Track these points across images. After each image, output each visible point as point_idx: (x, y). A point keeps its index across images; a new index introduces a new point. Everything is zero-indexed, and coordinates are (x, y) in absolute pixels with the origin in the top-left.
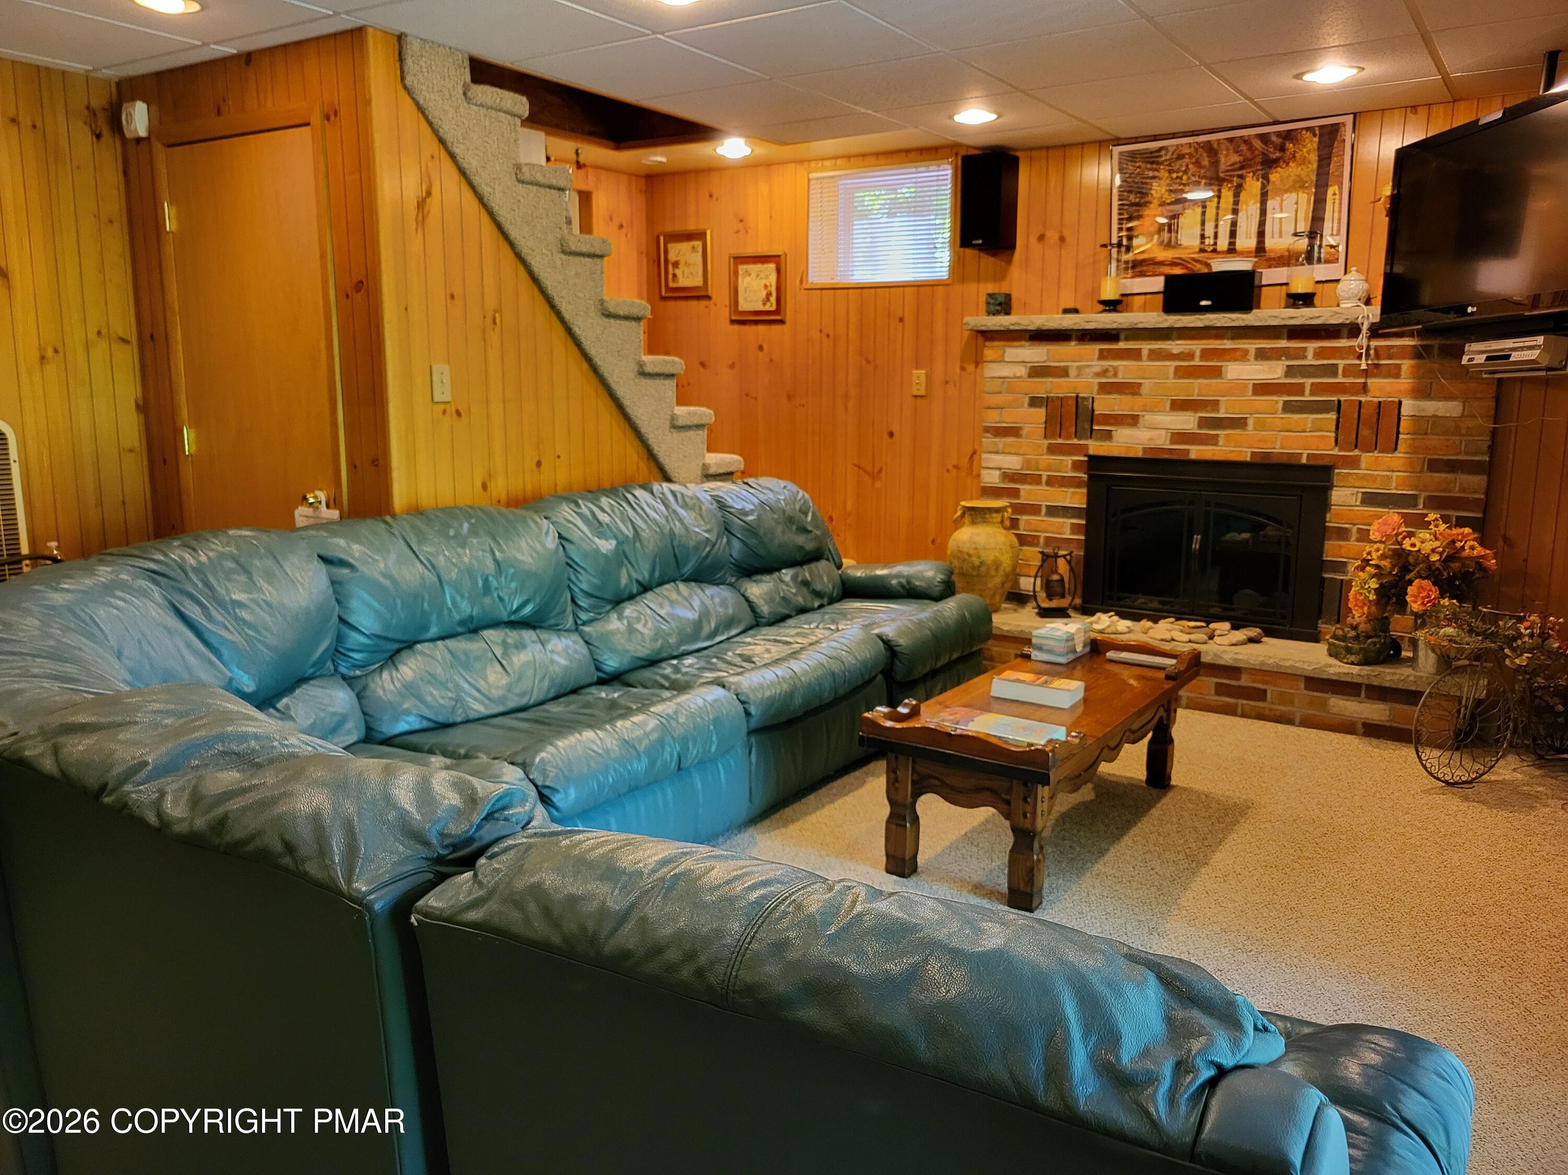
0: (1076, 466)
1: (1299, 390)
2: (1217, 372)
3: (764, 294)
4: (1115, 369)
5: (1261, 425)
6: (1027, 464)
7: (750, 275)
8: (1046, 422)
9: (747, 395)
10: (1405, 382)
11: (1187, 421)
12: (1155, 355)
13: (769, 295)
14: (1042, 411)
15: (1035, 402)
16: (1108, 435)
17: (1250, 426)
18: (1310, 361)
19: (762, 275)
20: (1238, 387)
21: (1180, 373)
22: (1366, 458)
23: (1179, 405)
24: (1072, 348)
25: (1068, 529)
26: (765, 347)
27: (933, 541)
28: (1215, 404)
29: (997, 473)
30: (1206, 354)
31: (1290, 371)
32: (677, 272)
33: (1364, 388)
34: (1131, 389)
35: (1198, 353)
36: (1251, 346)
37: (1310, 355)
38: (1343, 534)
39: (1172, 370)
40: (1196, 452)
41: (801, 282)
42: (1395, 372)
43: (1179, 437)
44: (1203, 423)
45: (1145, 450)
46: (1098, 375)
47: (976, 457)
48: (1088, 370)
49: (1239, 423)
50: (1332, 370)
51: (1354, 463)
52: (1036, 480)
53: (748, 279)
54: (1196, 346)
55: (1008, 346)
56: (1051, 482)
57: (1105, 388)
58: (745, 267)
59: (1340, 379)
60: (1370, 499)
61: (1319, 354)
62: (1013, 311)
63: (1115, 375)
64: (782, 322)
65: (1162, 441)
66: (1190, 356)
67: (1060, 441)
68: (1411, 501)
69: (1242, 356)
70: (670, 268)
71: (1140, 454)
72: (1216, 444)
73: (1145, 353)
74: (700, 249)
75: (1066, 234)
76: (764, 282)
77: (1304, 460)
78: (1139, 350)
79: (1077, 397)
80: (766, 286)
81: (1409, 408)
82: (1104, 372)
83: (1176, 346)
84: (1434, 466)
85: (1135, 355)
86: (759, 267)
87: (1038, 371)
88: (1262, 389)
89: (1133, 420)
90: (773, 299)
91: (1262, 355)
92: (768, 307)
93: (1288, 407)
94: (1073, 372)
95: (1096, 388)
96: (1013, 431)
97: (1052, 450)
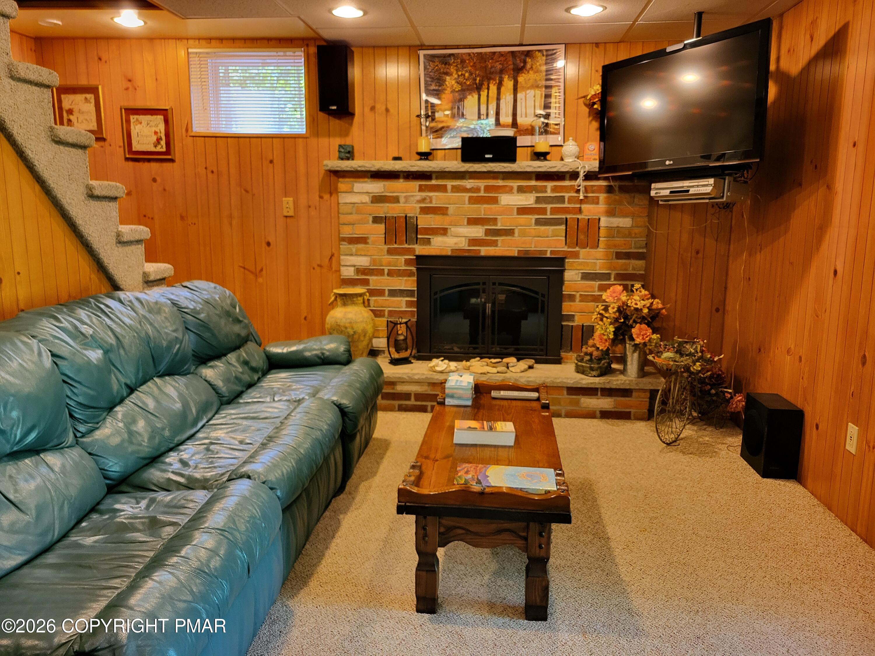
0: (408, 262)
1: (543, 211)
2: (495, 201)
3: (154, 138)
4: (430, 198)
5: (523, 234)
6: (373, 262)
7: (141, 123)
8: (385, 234)
9: (145, 216)
10: (602, 207)
11: (478, 232)
12: (456, 189)
13: (159, 140)
14: (382, 227)
15: (376, 220)
16: (428, 242)
17: (516, 234)
18: (549, 194)
19: (151, 123)
20: (508, 209)
21: (473, 201)
22: (583, 252)
23: (473, 222)
24: (400, 184)
25: (404, 304)
26: (159, 179)
27: (305, 318)
28: (495, 221)
29: (353, 268)
30: (488, 189)
31: (538, 200)
32: (71, 117)
33: (580, 211)
34: (441, 211)
35: (482, 188)
36: (515, 184)
37: (549, 190)
38: (572, 298)
39: (467, 199)
40: (485, 251)
41: (187, 130)
42: (596, 201)
43: (473, 241)
44: (488, 232)
45: (452, 250)
46: (419, 202)
47: (334, 259)
48: (412, 199)
49: (509, 232)
50: (561, 200)
51: (576, 255)
52: (380, 272)
53: (138, 127)
54: (481, 184)
55: (356, 182)
56: (391, 273)
57: (425, 211)
58: (136, 117)
59: (566, 205)
60: (586, 276)
61: (555, 189)
62: (355, 158)
63: (431, 202)
64: (172, 161)
65: (463, 244)
66: (478, 190)
67: (396, 246)
68: (606, 276)
69: (509, 190)
70: (65, 114)
71: (449, 254)
72: (497, 246)
73: (449, 188)
74: (93, 101)
75: (389, 107)
76: (154, 129)
77: (548, 255)
78: (446, 186)
79: (406, 216)
80: (156, 133)
81: (604, 221)
82: (423, 200)
83: (469, 183)
84: (619, 256)
85: (443, 189)
86: (149, 117)
87: (377, 199)
88: (523, 211)
89: (444, 232)
90: (163, 143)
91: (521, 190)
92: (158, 149)
93: (538, 222)
94: (402, 200)
95: (418, 210)
96: (363, 240)
97: (390, 252)
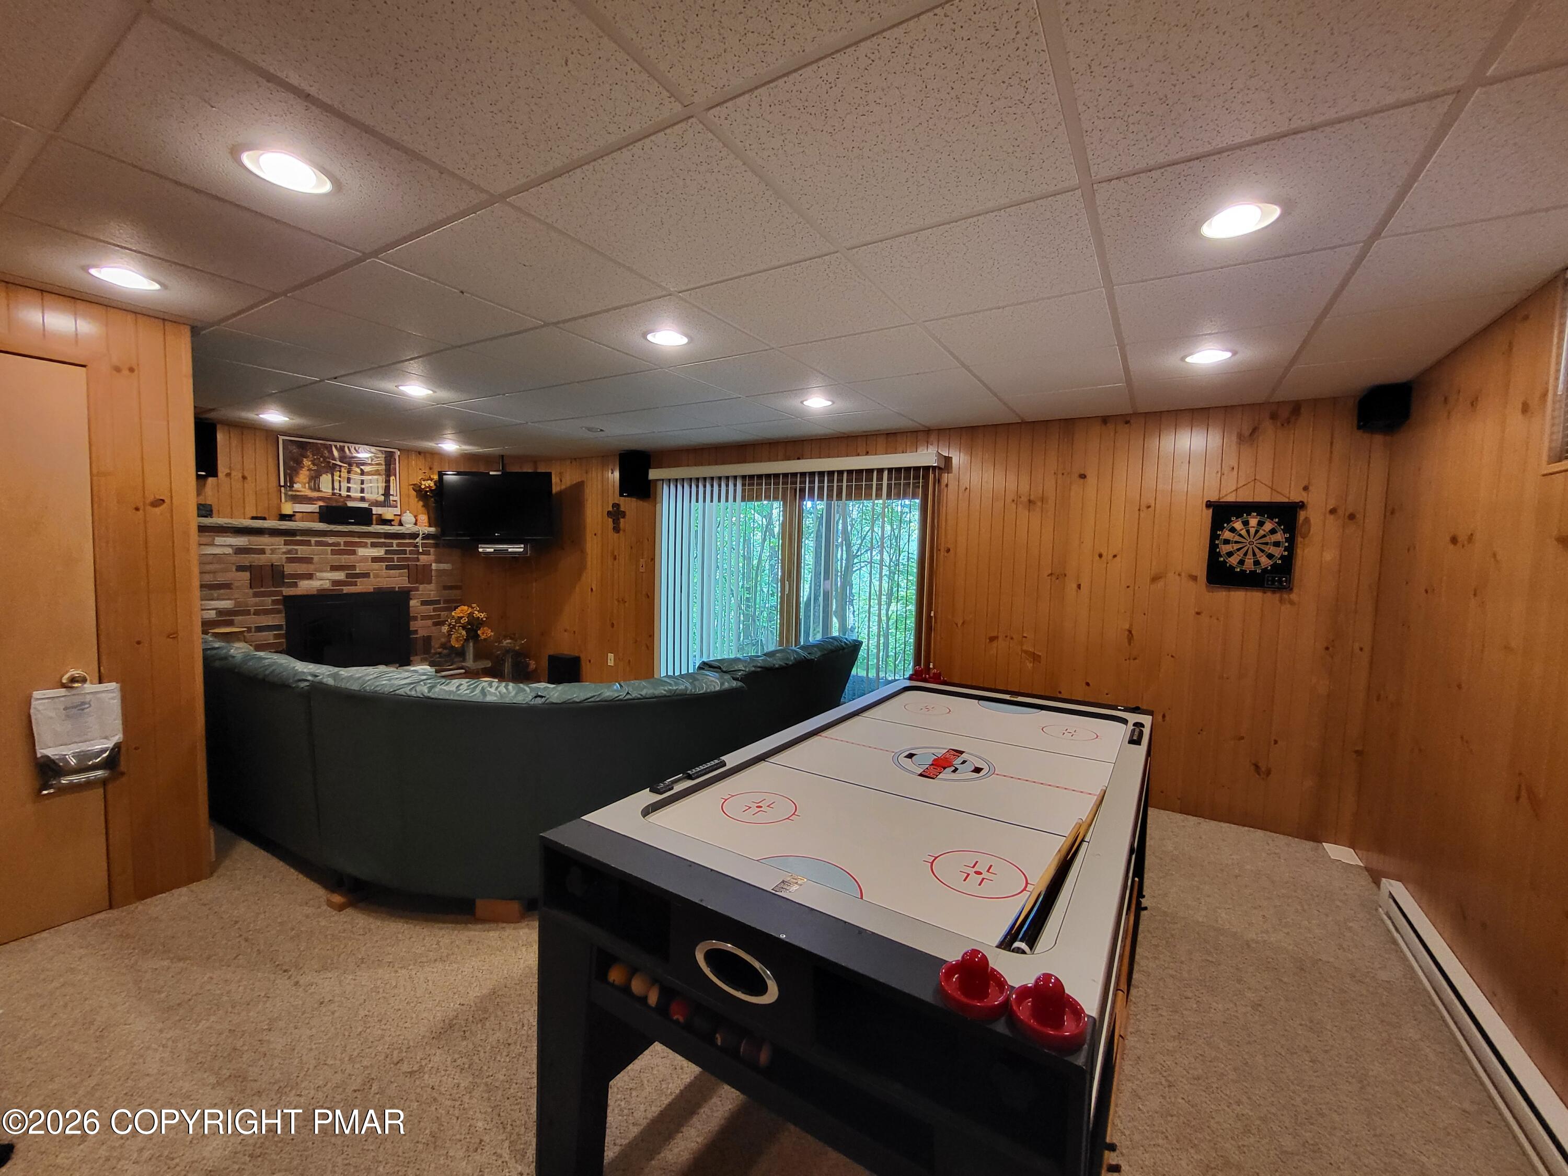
0: (274, 602)
1: (392, 560)
2: (354, 553)
4: (296, 550)
5: (376, 576)
6: (237, 604)
8: (251, 580)
10: (432, 557)
11: (340, 576)
12: (318, 544)
14: (247, 574)
15: (240, 568)
16: (295, 585)
17: (372, 576)
18: (395, 548)
20: (364, 559)
21: (334, 552)
22: (421, 587)
23: (334, 568)
24: (265, 540)
25: (272, 637)
28: (354, 567)
29: (215, 611)
30: (346, 543)
31: (387, 552)
33: (418, 560)
34: (308, 560)
35: (342, 543)
36: (369, 541)
37: (395, 546)
38: (415, 618)
39: (329, 552)
40: (346, 589)
42: (428, 553)
43: (335, 583)
44: (348, 576)
45: (318, 590)
46: (284, 553)
48: (278, 551)
49: (366, 575)
50: (404, 552)
51: (417, 589)
52: (248, 613)
54: (341, 540)
55: (218, 536)
56: (257, 613)
57: (291, 560)
59: (396, 556)
60: (424, 603)
61: (398, 545)
62: (214, 515)
63: (297, 553)
65: (327, 585)
66: (338, 544)
67: (263, 590)
68: (438, 602)
69: (365, 545)
71: (315, 593)
72: (356, 585)
73: (313, 542)
75: (246, 474)
77: (397, 589)
78: (310, 541)
79: (272, 565)
81: (434, 566)
82: (289, 552)
83: (330, 540)
84: (446, 588)
85: (308, 543)
87: (239, 551)
88: (375, 560)
89: (310, 576)
91: (374, 545)
93: (388, 568)
94: (268, 551)
95: (284, 560)
96: (227, 586)
97: (256, 595)
